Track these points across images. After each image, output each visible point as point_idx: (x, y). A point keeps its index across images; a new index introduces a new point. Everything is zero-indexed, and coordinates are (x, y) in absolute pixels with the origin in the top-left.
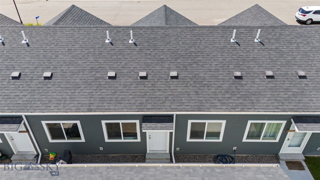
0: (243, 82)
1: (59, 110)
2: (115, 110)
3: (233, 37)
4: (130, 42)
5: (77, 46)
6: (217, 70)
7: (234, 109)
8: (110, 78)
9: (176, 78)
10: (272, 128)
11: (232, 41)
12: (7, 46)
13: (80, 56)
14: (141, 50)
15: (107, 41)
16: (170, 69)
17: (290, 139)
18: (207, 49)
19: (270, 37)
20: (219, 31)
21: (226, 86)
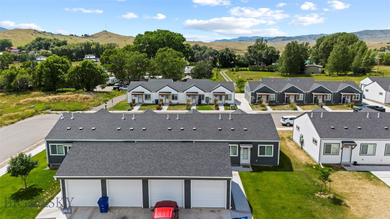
0: (221, 131)
1: (150, 139)
2: (171, 139)
3: (220, 117)
4: (177, 119)
5: (155, 120)
6: (212, 128)
7: (217, 139)
8: (169, 130)
9: (195, 130)
10: (235, 151)
11: (220, 119)
12: (126, 120)
13: (157, 123)
14: (181, 121)
15: (167, 118)
16: (193, 127)
17: (242, 154)
18: (209, 121)
19: (236, 117)
20: (215, 115)
21: (215, 133)
